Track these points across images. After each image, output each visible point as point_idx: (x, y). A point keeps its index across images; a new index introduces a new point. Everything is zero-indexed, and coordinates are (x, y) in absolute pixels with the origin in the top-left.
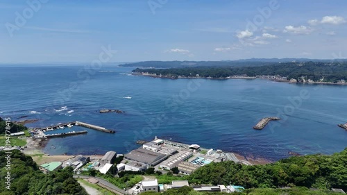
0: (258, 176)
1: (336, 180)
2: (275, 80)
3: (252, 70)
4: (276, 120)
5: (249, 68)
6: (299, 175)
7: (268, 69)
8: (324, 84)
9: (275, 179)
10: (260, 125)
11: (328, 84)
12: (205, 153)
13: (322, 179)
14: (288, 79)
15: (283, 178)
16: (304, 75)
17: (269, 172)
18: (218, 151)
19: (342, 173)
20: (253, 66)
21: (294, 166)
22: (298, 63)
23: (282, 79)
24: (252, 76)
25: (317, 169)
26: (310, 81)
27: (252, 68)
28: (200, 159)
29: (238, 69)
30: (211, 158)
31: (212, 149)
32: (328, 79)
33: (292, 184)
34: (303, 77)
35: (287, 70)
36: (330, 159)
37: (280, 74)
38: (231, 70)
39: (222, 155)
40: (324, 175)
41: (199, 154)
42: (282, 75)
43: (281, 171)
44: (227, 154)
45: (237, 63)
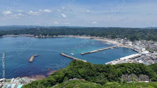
0: (45, 84)
1: (70, 76)
2: (28, 36)
3: (16, 32)
4: (37, 56)
5: (14, 31)
6: (59, 79)
7: (24, 31)
8: (49, 37)
9: (52, 83)
10: (31, 60)
11: (50, 37)
12: (9, 81)
13: (66, 77)
14: (35, 36)
15: (54, 82)
16: (41, 34)
17: (49, 81)
18: (17, 78)
19: (71, 73)
20: (16, 29)
21: (57, 76)
22: (37, 28)
23: (32, 35)
24: (17, 35)
25: (64, 74)
26: (44, 36)
27: (15, 31)
28: (9, 85)
29: (8, 32)
30: (14, 83)
31: (13, 79)
32: (50, 35)
33: (58, 83)
34: (40, 35)
35: (33, 31)
36: (67, 70)
37: (30, 33)
38: (4, 32)
39: (20, 79)
40: (66, 76)
41: (6, 83)
42: (31, 34)
43: (54, 79)
44: (23, 79)
45: (6, 27)
